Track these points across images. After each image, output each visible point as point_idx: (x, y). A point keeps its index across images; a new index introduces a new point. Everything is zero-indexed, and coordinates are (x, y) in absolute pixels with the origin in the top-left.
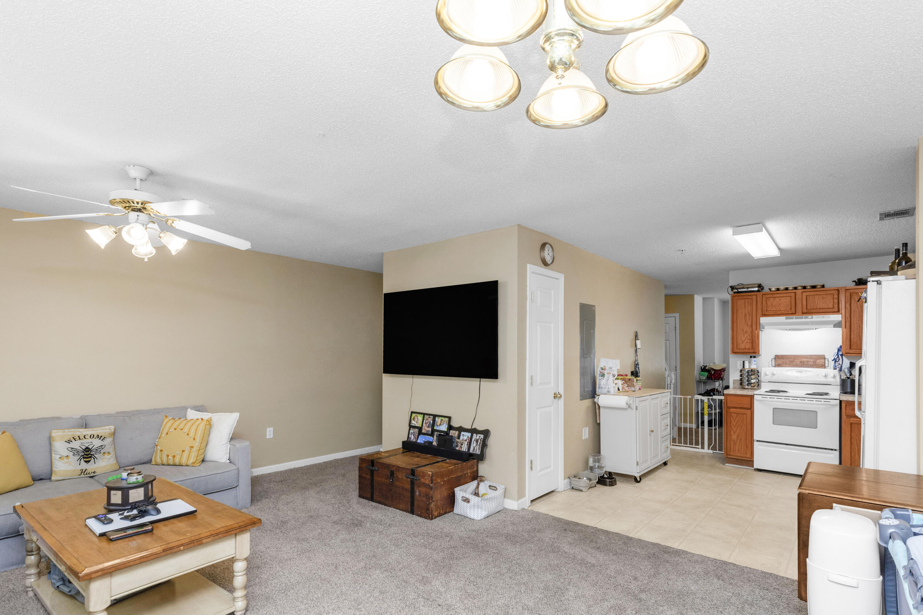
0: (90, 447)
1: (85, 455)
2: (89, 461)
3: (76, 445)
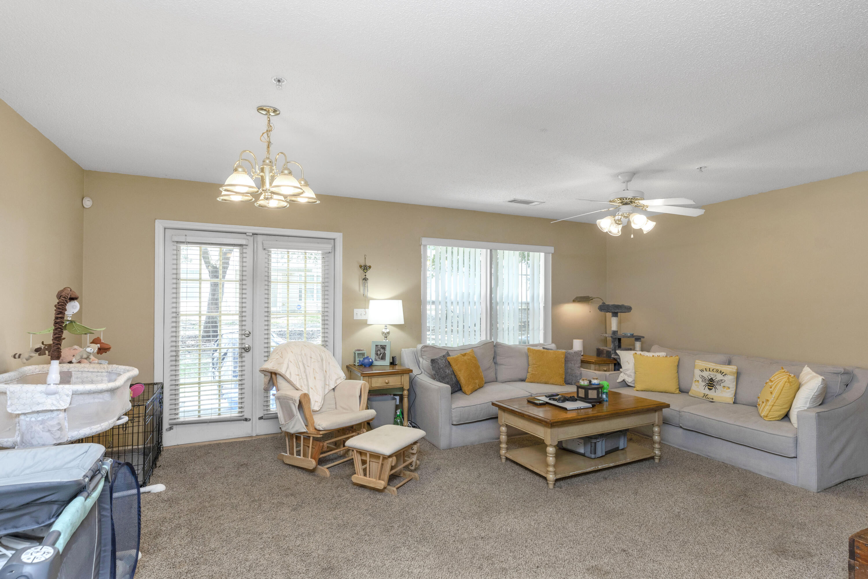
0: (714, 379)
1: (709, 383)
2: (711, 389)
3: (706, 374)
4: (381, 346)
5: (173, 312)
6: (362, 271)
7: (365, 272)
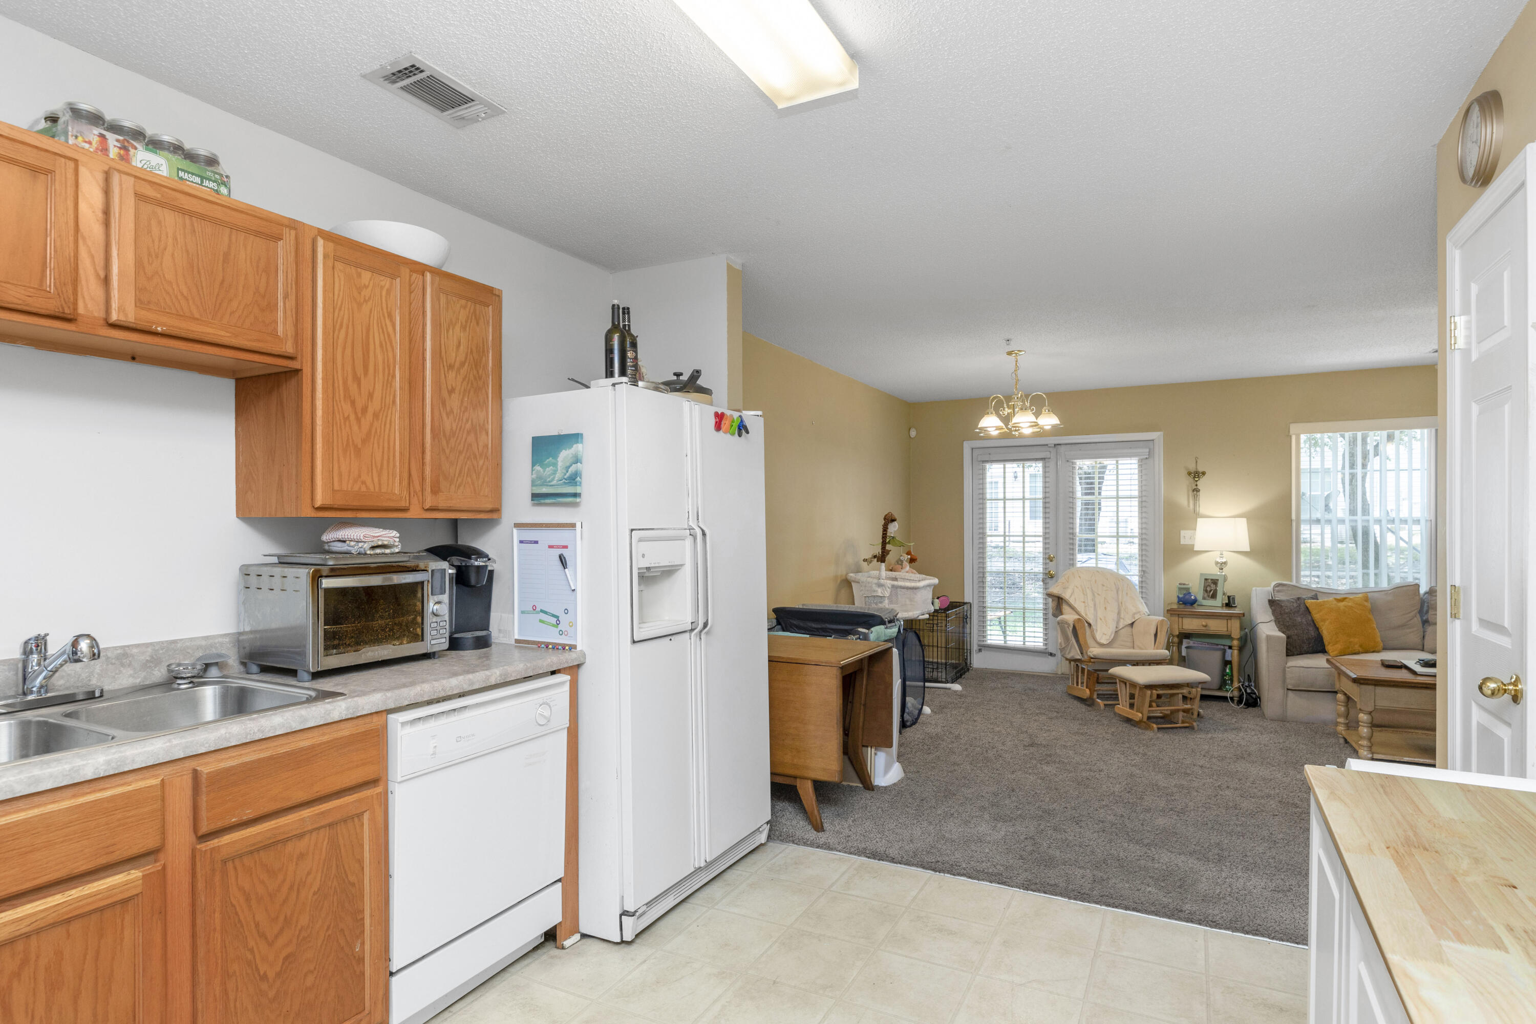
4: (1212, 580)
5: (980, 533)
6: (1191, 480)
7: (1197, 481)
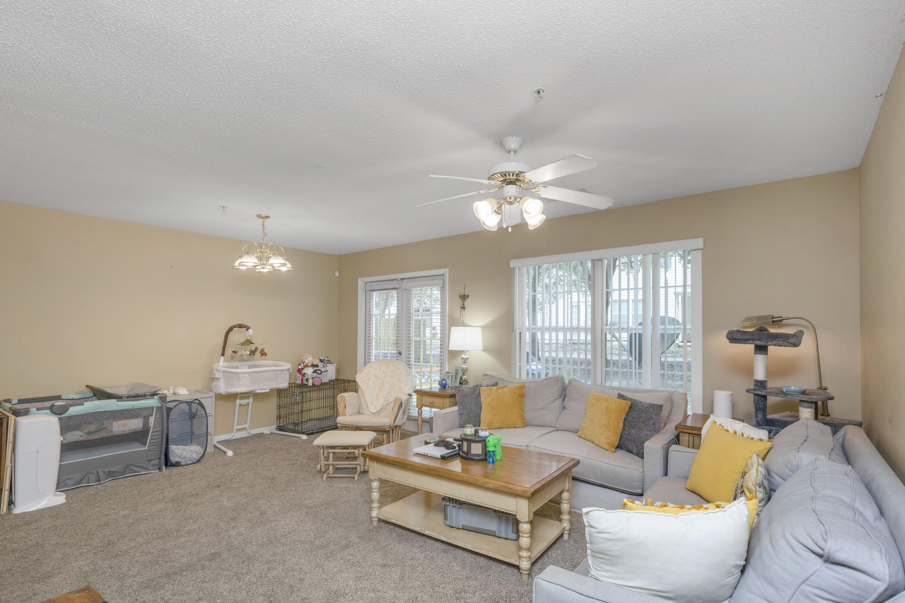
6: (461, 301)
7: (464, 301)
